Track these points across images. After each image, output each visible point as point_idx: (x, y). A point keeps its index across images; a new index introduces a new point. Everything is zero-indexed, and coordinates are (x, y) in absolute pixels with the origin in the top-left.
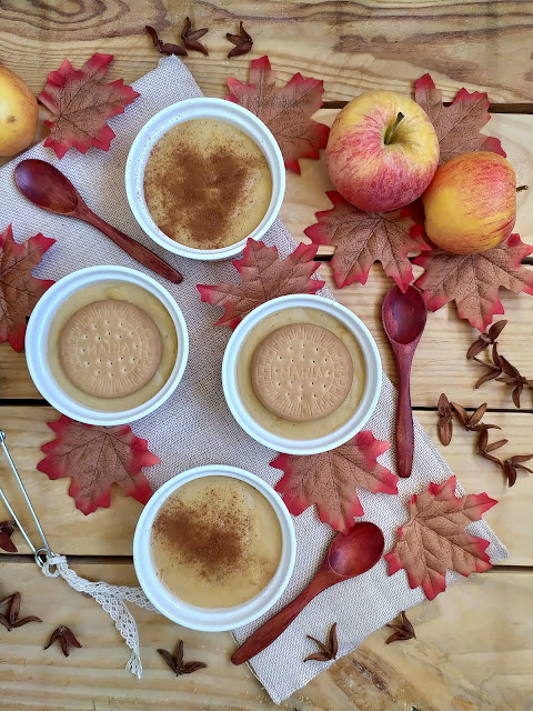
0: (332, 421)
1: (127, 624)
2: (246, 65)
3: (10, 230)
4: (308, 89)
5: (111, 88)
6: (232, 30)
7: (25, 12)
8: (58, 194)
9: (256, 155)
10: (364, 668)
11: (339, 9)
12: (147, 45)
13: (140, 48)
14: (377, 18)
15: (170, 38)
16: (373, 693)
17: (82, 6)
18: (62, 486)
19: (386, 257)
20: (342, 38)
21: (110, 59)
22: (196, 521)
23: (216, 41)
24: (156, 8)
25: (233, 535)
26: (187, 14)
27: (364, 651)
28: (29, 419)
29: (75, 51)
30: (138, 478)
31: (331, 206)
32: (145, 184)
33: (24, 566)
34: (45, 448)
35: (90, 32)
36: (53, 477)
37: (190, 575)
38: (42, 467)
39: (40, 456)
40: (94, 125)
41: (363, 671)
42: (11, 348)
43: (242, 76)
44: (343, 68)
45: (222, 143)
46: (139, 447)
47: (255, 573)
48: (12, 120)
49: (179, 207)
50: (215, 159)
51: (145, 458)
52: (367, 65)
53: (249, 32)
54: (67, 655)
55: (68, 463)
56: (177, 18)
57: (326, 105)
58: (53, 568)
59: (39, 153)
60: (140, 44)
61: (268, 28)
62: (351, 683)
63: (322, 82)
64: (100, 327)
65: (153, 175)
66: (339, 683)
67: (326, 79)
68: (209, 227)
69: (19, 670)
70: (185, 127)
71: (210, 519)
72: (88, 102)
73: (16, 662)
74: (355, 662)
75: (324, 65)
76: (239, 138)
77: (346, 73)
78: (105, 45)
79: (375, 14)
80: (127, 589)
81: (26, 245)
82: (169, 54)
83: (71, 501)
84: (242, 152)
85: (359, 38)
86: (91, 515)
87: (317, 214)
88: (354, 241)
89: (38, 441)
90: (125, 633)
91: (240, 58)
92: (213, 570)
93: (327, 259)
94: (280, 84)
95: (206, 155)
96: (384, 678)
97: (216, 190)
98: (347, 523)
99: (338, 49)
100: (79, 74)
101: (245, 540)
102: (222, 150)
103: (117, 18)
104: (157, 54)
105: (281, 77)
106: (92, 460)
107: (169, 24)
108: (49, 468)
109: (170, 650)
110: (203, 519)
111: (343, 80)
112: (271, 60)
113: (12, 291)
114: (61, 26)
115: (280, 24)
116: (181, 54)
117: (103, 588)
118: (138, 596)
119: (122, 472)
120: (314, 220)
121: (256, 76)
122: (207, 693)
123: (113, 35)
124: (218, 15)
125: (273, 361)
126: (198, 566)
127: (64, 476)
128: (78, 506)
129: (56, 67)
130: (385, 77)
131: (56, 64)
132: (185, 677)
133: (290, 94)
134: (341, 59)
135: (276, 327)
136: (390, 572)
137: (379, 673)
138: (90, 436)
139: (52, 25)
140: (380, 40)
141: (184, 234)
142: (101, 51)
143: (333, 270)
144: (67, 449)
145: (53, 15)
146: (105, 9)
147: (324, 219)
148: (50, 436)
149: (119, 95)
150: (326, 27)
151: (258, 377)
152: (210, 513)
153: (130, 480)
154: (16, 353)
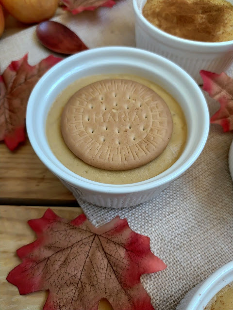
3: (26, 58)
18: (33, 305)
28: (9, 219)
30: (134, 293)
34: (20, 253)
36: (24, 291)
39: (12, 263)
46: (138, 248)
51: (146, 262)
55: (46, 271)
64: (107, 98)
89: (13, 245)
97: (203, 16)
106: (76, 269)
119: (114, 284)
127: (39, 291)
144: (47, 253)
148: (29, 238)
153: (123, 296)
154: (8, 155)
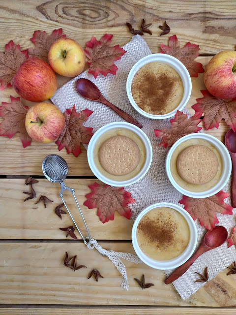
0: (210, 185)
1: (122, 268)
2: (167, 39)
3: (74, 107)
4: (192, 48)
5: (114, 49)
6: (161, 24)
7: (76, 17)
8: (92, 92)
9: (177, 76)
10: (218, 285)
11: (205, 16)
12: (126, 30)
13: (124, 31)
14: (220, 19)
15: (136, 28)
16: (222, 295)
17: (99, 14)
18: (94, 211)
19: (227, 117)
20: (206, 27)
21: (112, 36)
22: (155, 225)
23: (155, 28)
24: (130, 15)
25: (170, 231)
26: (142, 18)
27: (218, 278)
28: (81, 184)
29: (97, 33)
30: (126, 208)
31: (203, 96)
32: (132, 88)
33: (79, 244)
34: (87, 196)
35: (103, 25)
36: (90, 208)
37: (153, 247)
38: (85, 204)
39: (85, 199)
40: (108, 64)
41: (217, 287)
42: (73, 155)
43: (166, 43)
44: (207, 40)
45: (163, 72)
46: (127, 196)
47: (179, 246)
48: (79, 63)
49: (146, 98)
50: (161, 78)
51: (129, 200)
52: (216, 39)
53: (168, 25)
54: (97, 281)
55: (97, 202)
56: (138, 19)
57: (201, 55)
58: (92, 245)
59: (85, 76)
60: (123, 30)
61: (175, 23)
62: (213, 292)
63: (198, 46)
64: (115, 147)
65: (135, 85)
66: (208, 292)
67: (200, 44)
68: (158, 106)
69: (77, 287)
70: (148, 65)
71: (160, 224)
72: (104, 54)
73: (75, 284)
74: (214, 283)
75: (199, 39)
76: (170, 69)
77: (208, 42)
78: (109, 30)
79: (219, 17)
80: (123, 254)
81: (81, 114)
82: (136, 34)
83: (97, 218)
84: (171, 75)
85: (213, 27)
86: (106, 223)
87: (197, 100)
88: (213, 111)
89: (84, 193)
90: (121, 271)
91: (164, 36)
92: (162, 245)
93: (202, 118)
94: (181, 47)
95: (157, 76)
96: (226, 289)
97: (162, 91)
98: (212, 226)
99: (205, 32)
100: (99, 43)
101: (174, 233)
102: (163, 74)
103: (114, 19)
104: (131, 34)
105: (182, 43)
106: (107, 201)
107: (135, 21)
108: (88, 204)
109: (139, 278)
110: (158, 224)
111: (207, 45)
112: (178, 37)
113: (74, 132)
114: (91, 23)
115: (181, 22)
116: (141, 34)
117: (113, 253)
118: (127, 256)
119: (119, 206)
120: (196, 102)
121: (172, 43)
122: (154, 296)
123: (112, 26)
124: (155, 18)
125: (186, 160)
126: (156, 243)
127: (94, 208)
128: (101, 219)
129: (89, 40)
130: (225, 43)
131: (89, 38)
132: (146, 290)
133: (186, 50)
134: (206, 36)
135: (186, 147)
136: (229, 246)
137: (224, 287)
138: (106, 191)
139: (87, 22)
140: (221, 28)
141: (148, 108)
142: (107, 33)
143: (204, 123)
144: (97, 196)
145: (88, 18)
146: (109, 15)
147: (200, 102)
148: (89, 191)
149: (117, 52)
150: (199, 23)
151: (180, 167)
152: (160, 222)
153: (122, 209)
154: (75, 158)
